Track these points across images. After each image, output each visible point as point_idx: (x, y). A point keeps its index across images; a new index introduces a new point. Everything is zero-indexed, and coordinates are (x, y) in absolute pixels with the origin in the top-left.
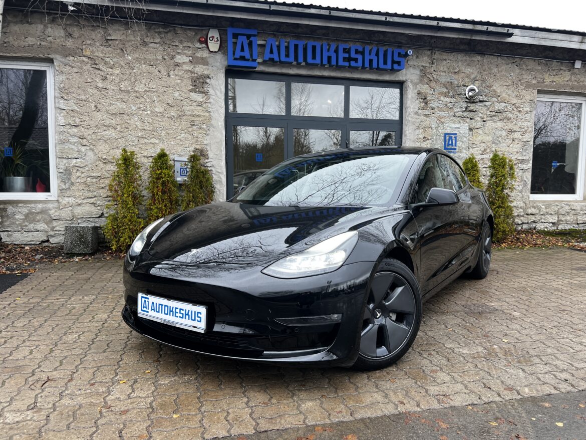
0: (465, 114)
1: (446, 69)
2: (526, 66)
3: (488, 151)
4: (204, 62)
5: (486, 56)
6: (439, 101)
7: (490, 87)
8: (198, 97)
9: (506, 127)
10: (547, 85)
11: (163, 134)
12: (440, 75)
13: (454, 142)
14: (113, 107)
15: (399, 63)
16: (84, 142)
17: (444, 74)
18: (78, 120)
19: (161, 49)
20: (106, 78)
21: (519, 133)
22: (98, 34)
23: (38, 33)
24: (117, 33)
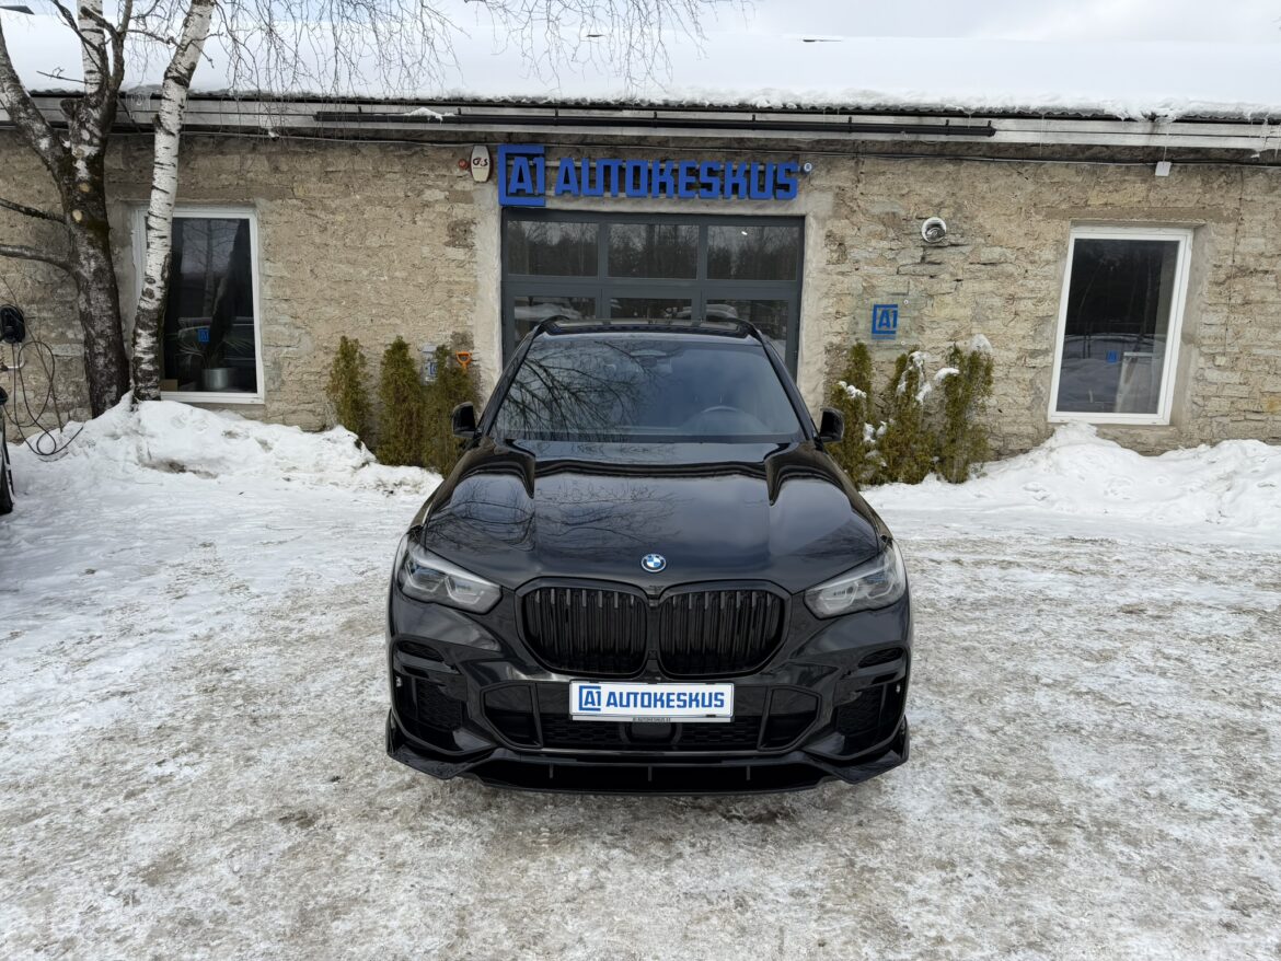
0: (919, 269)
1: (883, 190)
2: (1051, 177)
3: (963, 334)
4: (467, 198)
5: (965, 163)
6: (868, 247)
7: (972, 219)
8: (459, 254)
9: (1001, 291)
10: (1092, 213)
11: (408, 310)
12: (873, 202)
13: (891, 320)
14: (335, 271)
15: (786, 187)
16: (299, 322)
17: (881, 199)
18: (288, 292)
19: (403, 180)
20: (326, 229)
21: (1030, 302)
22: (313, 164)
23: (236, 167)
24: (341, 162)
